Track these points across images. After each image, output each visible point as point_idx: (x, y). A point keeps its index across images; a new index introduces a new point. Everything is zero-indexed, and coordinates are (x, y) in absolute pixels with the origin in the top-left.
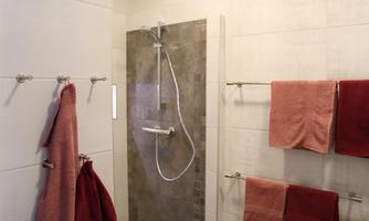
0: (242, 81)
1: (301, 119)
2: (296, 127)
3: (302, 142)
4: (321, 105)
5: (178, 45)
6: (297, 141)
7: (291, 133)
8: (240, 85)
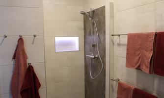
0: (120, 34)
1: (139, 54)
2: (137, 58)
3: (139, 66)
4: (148, 47)
5: (98, 18)
6: (138, 65)
7: (135, 61)
8: (119, 35)
